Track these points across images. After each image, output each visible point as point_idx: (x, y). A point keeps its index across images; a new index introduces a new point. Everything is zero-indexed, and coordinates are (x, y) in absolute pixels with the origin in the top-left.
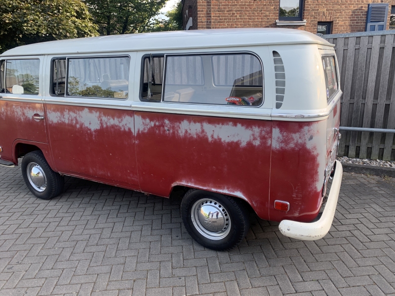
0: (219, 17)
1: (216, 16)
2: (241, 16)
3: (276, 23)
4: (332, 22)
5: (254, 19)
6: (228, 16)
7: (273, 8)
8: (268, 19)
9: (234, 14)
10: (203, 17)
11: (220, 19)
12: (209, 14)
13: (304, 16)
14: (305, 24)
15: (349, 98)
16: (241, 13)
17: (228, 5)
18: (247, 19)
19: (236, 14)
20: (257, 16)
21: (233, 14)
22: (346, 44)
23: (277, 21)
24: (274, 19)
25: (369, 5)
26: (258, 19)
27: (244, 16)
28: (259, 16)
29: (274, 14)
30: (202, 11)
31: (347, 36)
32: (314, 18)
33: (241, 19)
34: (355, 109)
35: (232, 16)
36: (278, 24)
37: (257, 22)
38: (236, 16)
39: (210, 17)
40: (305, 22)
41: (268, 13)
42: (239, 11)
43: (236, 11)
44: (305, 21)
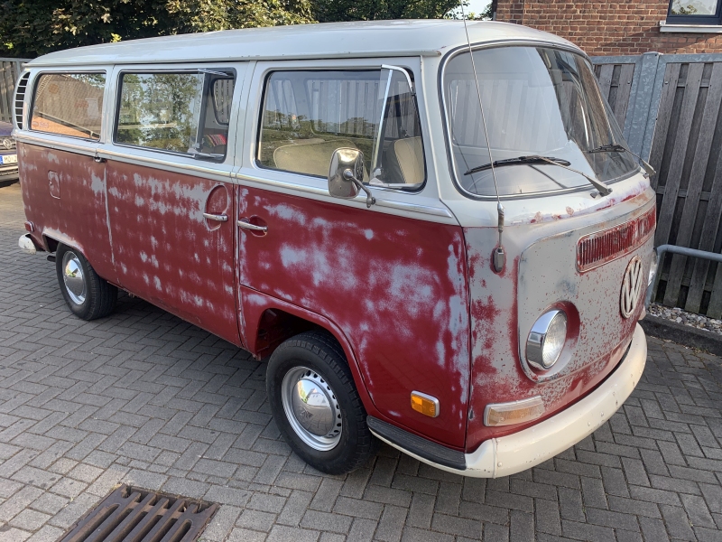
0: (538, 12)
1: (533, 12)
2: (584, 12)
3: (659, 28)
5: (612, 17)
6: (557, 12)
8: (642, 18)
9: (571, 6)
10: (507, 12)
11: (541, 17)
12: (519, 6)
15: (700, 189)
16: (585, 6)
18: (596, 17)
19: (574, 8)
20: (619, 12)
21: (569, 7)
22: (705, 76)
23: (663, 23)
24: (657, 18)
26: (619, 17)
27: (590, 12)
28: (623, 12)
29: (658, 7)
31: (710, 60)
33: (584, 17)
34: (709, 212)
35: (565, 12)
36: (662, 30)
37: (618, 23)
38: (575, 12)
39: (522, 12)
41: (644, 6)
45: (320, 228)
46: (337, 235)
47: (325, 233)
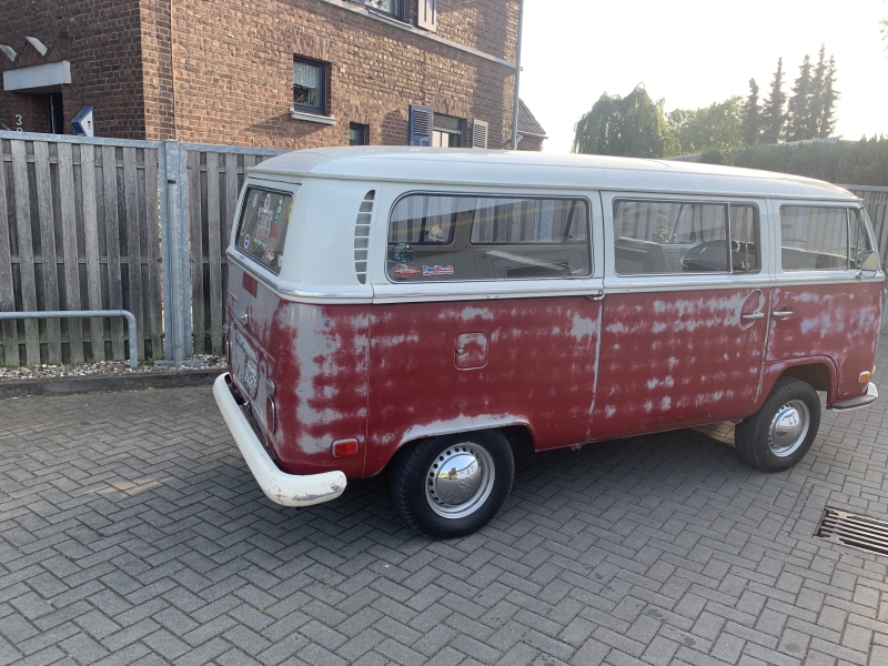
0: (188, 81)
1: (183, 80)
3: (290, 114)
4: (368, 126)
6: (205, 84)
7: (283, 82)
8: (277, 103)
10: (154, 74)
11: (191, 87)
12: (168, 70)
13: (330, 107)
14: (334, 123)
16: (230, 82)
17: (205, 60)
18: (241, 96)
19: (221, 83)
20: (258, 94)
21: (216, 80)
23: (292, 109)
24: (286, 104)
25: (410, 106)
27: (235, 89)
28: (261, 94)
29: (287, 94)
30: (153, 61)
32: (345, 114)
33: (231, 94)
35: (213, 85)
36: (295, 116)
37: (259, 105)
39: (171, 78)
40: (333, 119)
41: (276, 91)
42: (226, 76)
43: (223, 76)
44: (333, 117)
45: (828, 301)
46: (836, 302)
47: (830, 303)
